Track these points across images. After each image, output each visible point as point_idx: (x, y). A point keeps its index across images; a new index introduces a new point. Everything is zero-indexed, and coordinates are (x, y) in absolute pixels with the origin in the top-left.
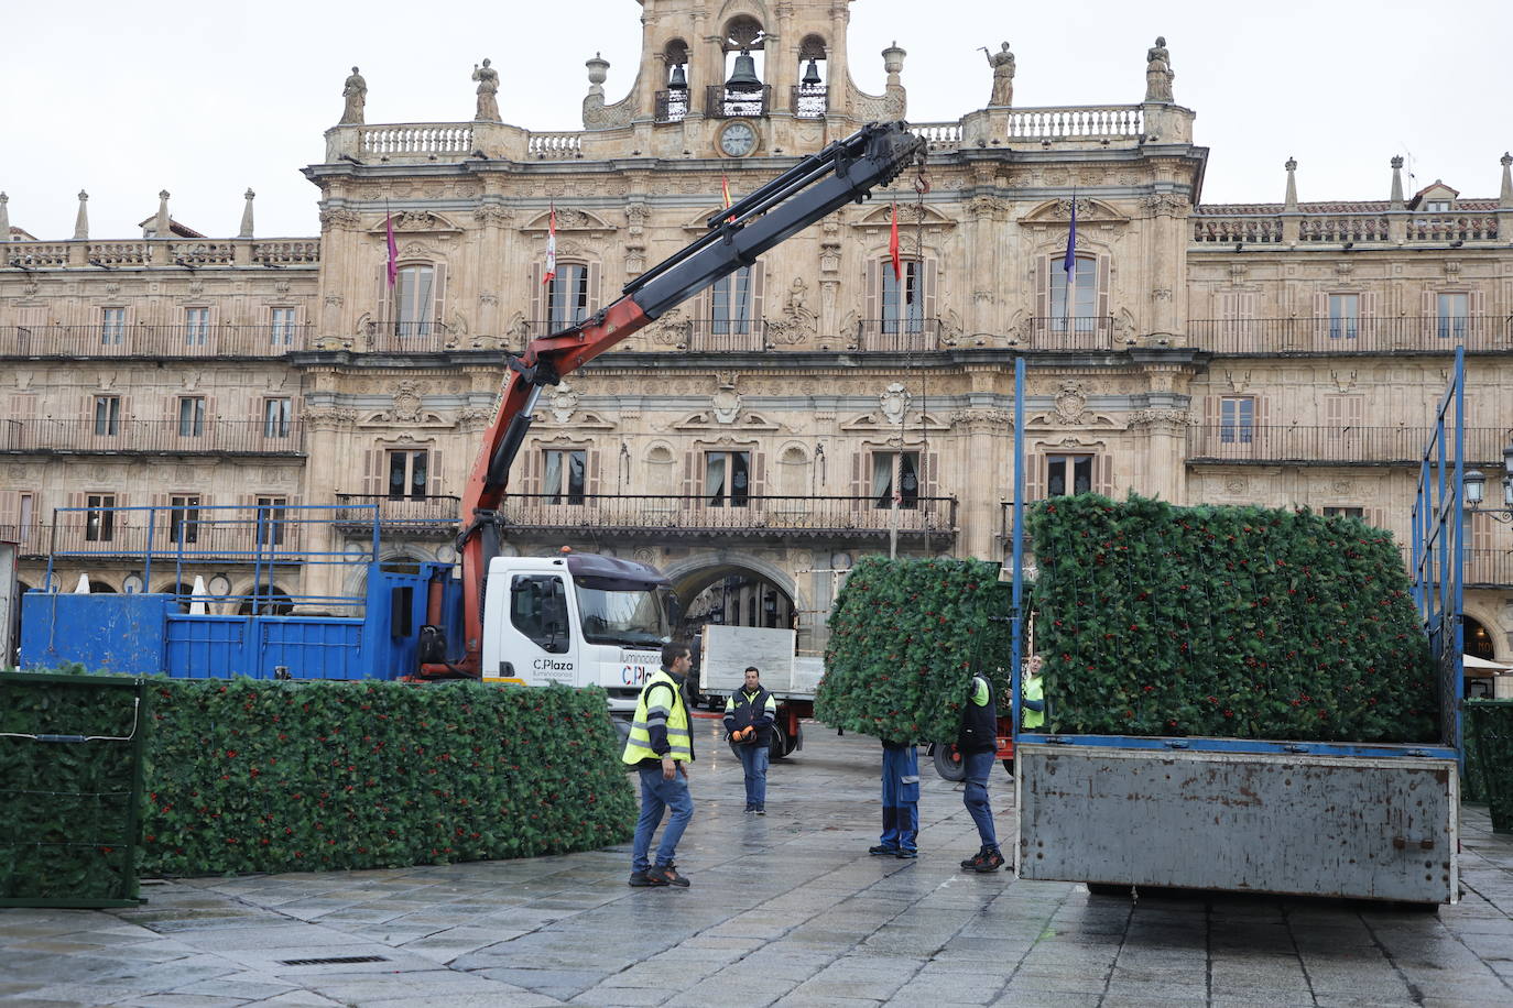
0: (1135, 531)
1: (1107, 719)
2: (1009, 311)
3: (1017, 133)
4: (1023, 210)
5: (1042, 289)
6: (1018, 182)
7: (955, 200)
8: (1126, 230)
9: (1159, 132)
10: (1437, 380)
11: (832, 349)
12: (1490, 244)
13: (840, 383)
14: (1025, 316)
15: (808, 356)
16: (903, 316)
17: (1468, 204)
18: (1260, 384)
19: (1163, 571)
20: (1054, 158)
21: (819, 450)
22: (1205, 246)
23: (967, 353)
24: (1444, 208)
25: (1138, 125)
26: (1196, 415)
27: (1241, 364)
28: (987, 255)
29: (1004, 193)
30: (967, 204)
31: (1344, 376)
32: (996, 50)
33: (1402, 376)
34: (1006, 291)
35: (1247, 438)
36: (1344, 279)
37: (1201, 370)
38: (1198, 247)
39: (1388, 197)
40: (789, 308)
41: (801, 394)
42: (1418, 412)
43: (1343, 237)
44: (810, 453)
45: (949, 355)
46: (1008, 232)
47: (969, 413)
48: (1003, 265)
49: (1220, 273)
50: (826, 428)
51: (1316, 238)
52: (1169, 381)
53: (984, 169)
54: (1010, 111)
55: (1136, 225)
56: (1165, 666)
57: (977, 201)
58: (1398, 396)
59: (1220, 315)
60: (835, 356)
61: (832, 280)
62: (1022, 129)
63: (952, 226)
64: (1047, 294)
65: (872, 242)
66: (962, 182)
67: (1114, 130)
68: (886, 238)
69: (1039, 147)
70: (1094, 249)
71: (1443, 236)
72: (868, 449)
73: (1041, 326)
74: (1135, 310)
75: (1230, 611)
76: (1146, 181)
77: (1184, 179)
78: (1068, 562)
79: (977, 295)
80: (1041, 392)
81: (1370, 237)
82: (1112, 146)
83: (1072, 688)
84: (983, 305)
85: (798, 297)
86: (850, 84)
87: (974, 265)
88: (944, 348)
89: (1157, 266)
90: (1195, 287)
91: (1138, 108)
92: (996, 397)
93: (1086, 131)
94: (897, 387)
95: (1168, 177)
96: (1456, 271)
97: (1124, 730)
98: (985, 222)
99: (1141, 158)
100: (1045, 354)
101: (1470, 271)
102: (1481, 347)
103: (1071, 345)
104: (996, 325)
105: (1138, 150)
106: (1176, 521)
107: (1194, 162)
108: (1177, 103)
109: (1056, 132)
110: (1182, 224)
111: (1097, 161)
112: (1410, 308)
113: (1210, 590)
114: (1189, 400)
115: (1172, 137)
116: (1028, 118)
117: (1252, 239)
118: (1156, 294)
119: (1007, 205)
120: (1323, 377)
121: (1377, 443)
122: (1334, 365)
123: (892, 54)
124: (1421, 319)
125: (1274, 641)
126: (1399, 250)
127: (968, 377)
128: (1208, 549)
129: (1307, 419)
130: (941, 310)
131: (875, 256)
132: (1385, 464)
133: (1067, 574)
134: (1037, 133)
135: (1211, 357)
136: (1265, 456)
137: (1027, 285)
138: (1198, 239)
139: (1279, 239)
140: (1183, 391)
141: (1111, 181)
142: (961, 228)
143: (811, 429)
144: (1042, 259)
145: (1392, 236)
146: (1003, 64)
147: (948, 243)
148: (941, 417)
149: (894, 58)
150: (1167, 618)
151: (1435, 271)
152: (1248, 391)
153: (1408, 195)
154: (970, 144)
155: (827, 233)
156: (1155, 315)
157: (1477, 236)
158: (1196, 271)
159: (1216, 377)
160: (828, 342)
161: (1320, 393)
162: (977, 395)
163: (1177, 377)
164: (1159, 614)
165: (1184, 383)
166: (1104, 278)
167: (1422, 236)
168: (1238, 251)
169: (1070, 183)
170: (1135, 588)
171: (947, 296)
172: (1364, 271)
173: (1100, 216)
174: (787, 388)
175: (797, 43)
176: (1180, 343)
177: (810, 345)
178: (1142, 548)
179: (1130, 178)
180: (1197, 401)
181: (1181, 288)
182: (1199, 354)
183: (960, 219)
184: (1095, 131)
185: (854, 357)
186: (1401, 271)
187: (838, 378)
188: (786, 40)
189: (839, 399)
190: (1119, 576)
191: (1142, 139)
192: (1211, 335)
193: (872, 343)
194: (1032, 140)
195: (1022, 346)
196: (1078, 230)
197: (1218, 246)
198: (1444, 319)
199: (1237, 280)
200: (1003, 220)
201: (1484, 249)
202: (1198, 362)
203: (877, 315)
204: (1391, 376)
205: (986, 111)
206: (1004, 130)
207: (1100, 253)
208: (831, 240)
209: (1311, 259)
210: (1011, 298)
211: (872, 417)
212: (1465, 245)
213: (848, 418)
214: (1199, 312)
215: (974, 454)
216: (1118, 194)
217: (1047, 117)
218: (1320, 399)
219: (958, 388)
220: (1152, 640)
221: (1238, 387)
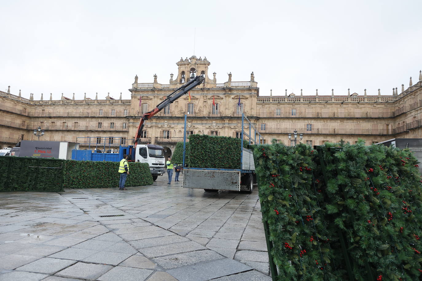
0: (203, 139)
1: (197, 166)
2: (231, 111)
3: (232, 85)
4: (233, 96)
5: (235, 108)
6: (232, 92)
7: (223, 95)
8: (247, 99)
9: (252, 85)
10: (292, 121)
11: (205, 116)
12: (299, 102)
13: (206, 121)
14: (233, 112)
15: (201, 117)
16: (215, 111)
17: (297, 96)
18: (266, 122)
19: (207, 145)
20: (237, 89)
21: (203, 131)
22: (259, 102)
23: (224, 117)
24: (293, 97)
25: (249, 84)
26: (257, 126)
27: (264, 119)
28: (228, 103)
29: (230, 94)
30: (225, 96)
31: (278, 121)
32: (229, 73)
33: (287, 121)
34: (230, 108)
35: (264, 130)
36: (279, 107)
37: (258, 120)
38: (258, 102)
39: (285, 95)
40: (199, 110)
41: (200, 123)
42: (289, 126)
43: (278, 101)
44: (202, 131)
45: (222, 117)
46: (231, 99)
47: (225, 126)
48: (230, 104)
49: (261, 106)
50: (204, 128)
51: (275, 101)
52: (253, 121)
53: (227, 90)
54: (231, 82)
55: (249, 99)
56: (206, 158)
57: (226, 95)
58: (286, 124)
59: (261, 112)
60: (205, 117)
61: (205, 106)
62: (233, 85)
63: (222, 99)
64: (236, 109)
65: (211, 101)
66: (224, 92)
67: (246, 85)
68: (213, 100)
69: (235, 87)
70: (243, 102)
71: (293, 101)
72: (210, 131)
73: (235, 113)
74: (249, 111)
75: (216, 151)
76: (250, 92)
77: (256, 92)
78: (193, 143)
79: (226, 109)
80: (235, 123)
81: (282, 101)
82: (246, 87)
83: (192, 161)
84: (227, 110)
85: (200, 109)
86: (208, 78)
87: (226, 104)
88: (221, 116)
89: (252, 104)
90: (257, 108)
91: (249, 82)
92: (229, 123)
93: (242, 85)
94: (214, 122)
95: (253, 92)
96: (294, 106)
97: (199, 167)
98: (227, 98)
99: (250, 89)
100: (236, 117)
101: (296, 106)
102: (298, 117)
103: (239, 116)
104: (229, 113)
105: (249, 88)
106: (210, 138)
107: (257, 90)
108: (255, 81)
109: (238, 85)
110: (255, 99)
111: (243, 89)
112: (288, 111)
113: (214, 148)
114: (256, 124)
115: (254, 86)
116: (233, 83)
117: (265, 101)
118: (252, 109)
119: (230, 96)
120: (275, 121)
121: (283, 130)
122: (277, 119)
123: (214, 73)
124: (289, 113)
125: (223, 155)
126: (286, 103)
127: (224, 120)
128: (214, 142)
129: (273, 127)
130: (221, 111)
131: (211, 103)
132: (284, 134)
133: (193, 145)
134: (235, 85)
135: (259, 118)
136: (267, 132)
137: (233, 107)
138: (258, 101)
139: (269, 101)
140: (255, 123)
141: (245, 92)
142: (224, 99)
143: (202, 128)
144: (235, 104)
145: (285, 101)
146: (230, 75)
147: (222, 101)
148: (221, 126)
149: (215, 74)
150: (207, 151)
151: (291, 106)
152: (265, 123)
153: (288, 95)
154: (225, 87)
155: (204, 99)
156: (251, 112)
157: (297, 101)
158: (257, 105)
159: (260, 121)
160: (204, 115)
161: (275, 123)
162: (226, 123)
163: (254, 121)
164: (206, 151)
165: (255, 122)
166: (244, 106)
167: (290, 101)
168: (263, 103)
169: (239, 92)
170: (203, 147)
171: (222, 109)
172: (281, 106)
173: (244, 97)
174: (198, 122)
175: (200, 72)
176: (255, 116)
177: (202, 116)
178: (204, 142)
179: (248, 92)
180: (257, 124)
181: (255, 108)
182: (257, 117)
183: (224, 98)
184: (243, 85)
185: (208, 117)
186: (286, 106)
187: (206, 120)
188: (199, 71)
189: (206, 124)
190: (200, 145)
191: (250, 86)
192: (259, 115)
193: (211, 115)
194: (234, 86)
195: (232, 116)
196: (240, 99)
197: (261, 102)
198: (293, 113)
199: (263, 107)
200: (230, 98)
201: (298, 103)
202: (258, 119)
203: (212, 111)
204: (285, 121)
205: (228, 82)
206: (230, 85)
207: (244, 103)
208: (205, 100)
209: (274, 104)
210: (231, 109)
211: (211, 126)
212: (295, 102)
213: (207, 126)
214: (258, 111)
215: (225, 132)
216: (246, 94)
217: (236, 83)
218: (275, 124)
219: (223, 122)
220: (204, 155)
221: (263, 122)
